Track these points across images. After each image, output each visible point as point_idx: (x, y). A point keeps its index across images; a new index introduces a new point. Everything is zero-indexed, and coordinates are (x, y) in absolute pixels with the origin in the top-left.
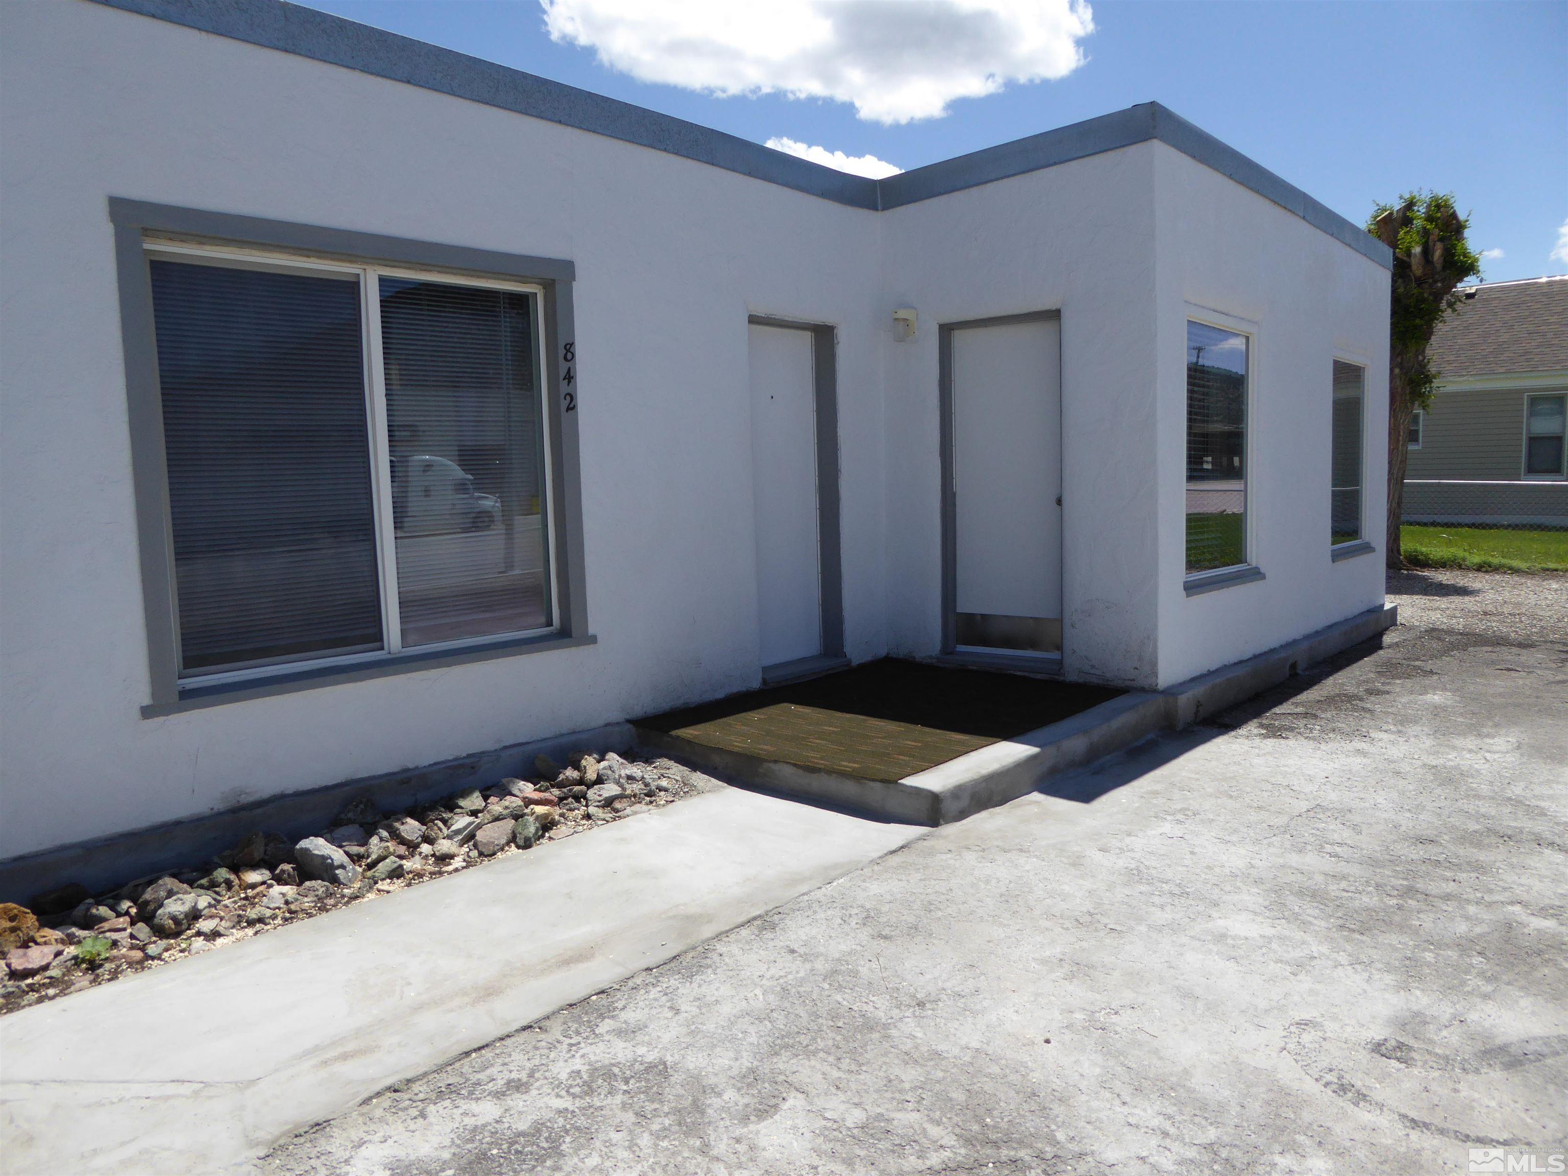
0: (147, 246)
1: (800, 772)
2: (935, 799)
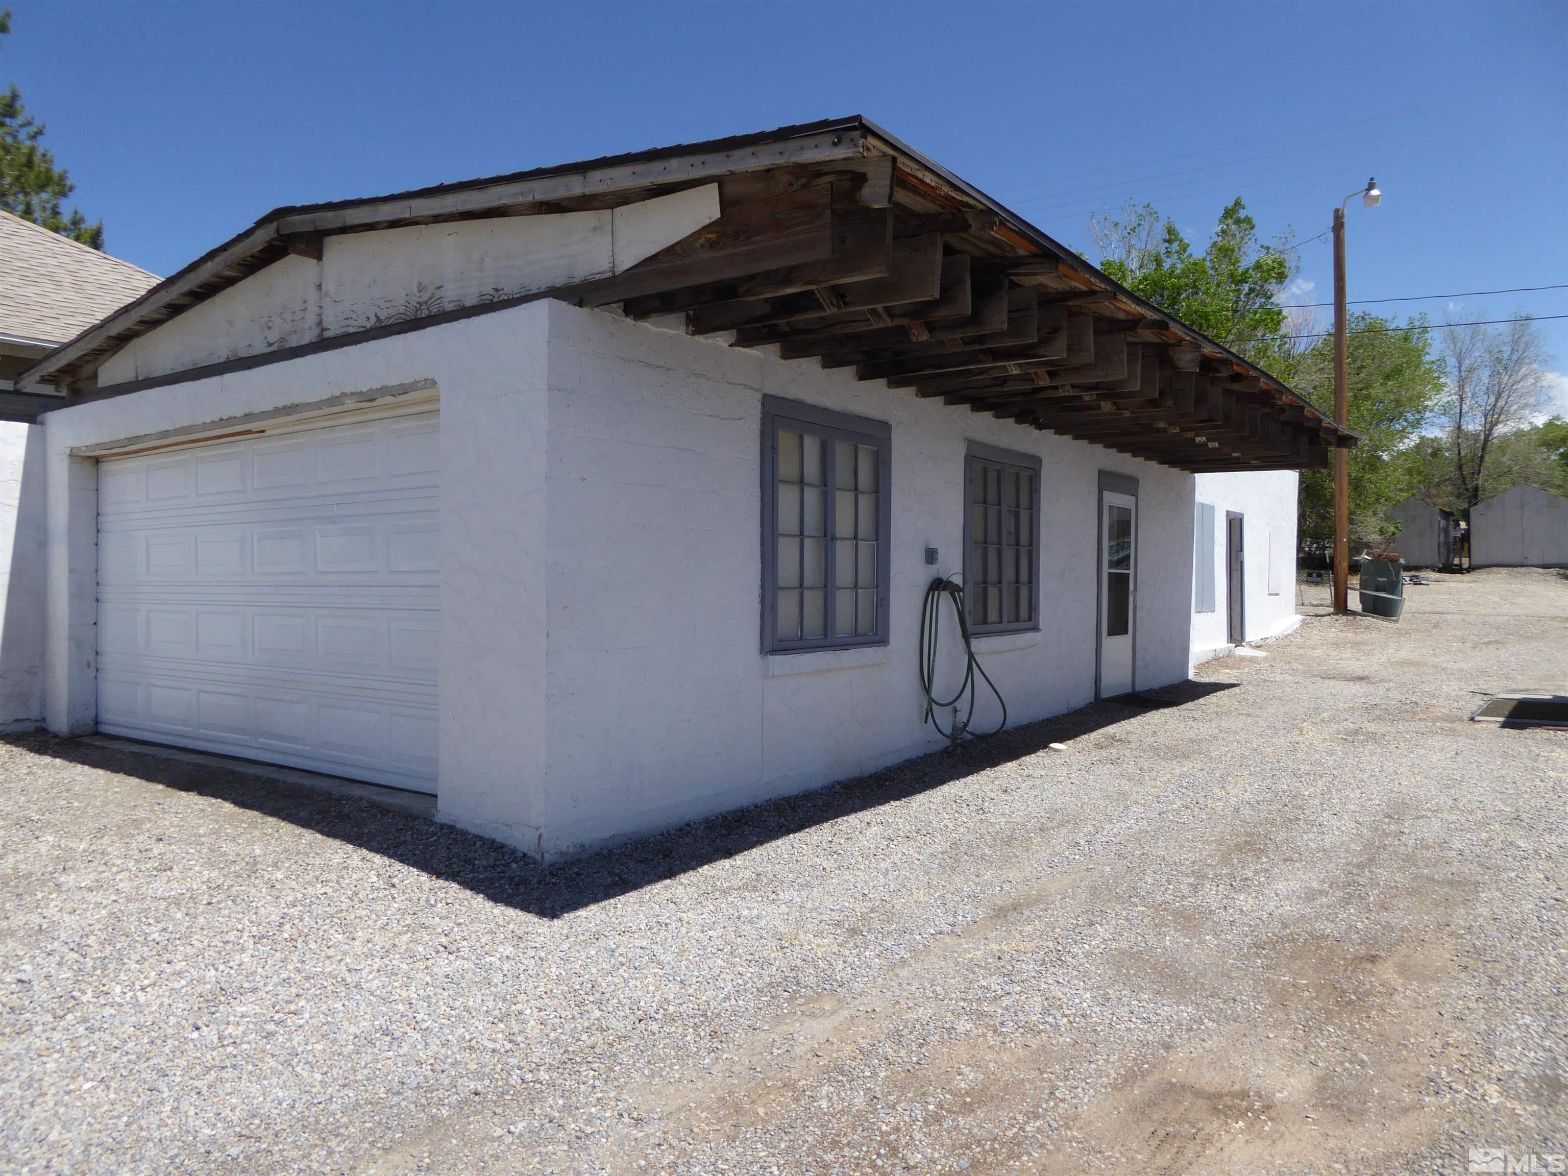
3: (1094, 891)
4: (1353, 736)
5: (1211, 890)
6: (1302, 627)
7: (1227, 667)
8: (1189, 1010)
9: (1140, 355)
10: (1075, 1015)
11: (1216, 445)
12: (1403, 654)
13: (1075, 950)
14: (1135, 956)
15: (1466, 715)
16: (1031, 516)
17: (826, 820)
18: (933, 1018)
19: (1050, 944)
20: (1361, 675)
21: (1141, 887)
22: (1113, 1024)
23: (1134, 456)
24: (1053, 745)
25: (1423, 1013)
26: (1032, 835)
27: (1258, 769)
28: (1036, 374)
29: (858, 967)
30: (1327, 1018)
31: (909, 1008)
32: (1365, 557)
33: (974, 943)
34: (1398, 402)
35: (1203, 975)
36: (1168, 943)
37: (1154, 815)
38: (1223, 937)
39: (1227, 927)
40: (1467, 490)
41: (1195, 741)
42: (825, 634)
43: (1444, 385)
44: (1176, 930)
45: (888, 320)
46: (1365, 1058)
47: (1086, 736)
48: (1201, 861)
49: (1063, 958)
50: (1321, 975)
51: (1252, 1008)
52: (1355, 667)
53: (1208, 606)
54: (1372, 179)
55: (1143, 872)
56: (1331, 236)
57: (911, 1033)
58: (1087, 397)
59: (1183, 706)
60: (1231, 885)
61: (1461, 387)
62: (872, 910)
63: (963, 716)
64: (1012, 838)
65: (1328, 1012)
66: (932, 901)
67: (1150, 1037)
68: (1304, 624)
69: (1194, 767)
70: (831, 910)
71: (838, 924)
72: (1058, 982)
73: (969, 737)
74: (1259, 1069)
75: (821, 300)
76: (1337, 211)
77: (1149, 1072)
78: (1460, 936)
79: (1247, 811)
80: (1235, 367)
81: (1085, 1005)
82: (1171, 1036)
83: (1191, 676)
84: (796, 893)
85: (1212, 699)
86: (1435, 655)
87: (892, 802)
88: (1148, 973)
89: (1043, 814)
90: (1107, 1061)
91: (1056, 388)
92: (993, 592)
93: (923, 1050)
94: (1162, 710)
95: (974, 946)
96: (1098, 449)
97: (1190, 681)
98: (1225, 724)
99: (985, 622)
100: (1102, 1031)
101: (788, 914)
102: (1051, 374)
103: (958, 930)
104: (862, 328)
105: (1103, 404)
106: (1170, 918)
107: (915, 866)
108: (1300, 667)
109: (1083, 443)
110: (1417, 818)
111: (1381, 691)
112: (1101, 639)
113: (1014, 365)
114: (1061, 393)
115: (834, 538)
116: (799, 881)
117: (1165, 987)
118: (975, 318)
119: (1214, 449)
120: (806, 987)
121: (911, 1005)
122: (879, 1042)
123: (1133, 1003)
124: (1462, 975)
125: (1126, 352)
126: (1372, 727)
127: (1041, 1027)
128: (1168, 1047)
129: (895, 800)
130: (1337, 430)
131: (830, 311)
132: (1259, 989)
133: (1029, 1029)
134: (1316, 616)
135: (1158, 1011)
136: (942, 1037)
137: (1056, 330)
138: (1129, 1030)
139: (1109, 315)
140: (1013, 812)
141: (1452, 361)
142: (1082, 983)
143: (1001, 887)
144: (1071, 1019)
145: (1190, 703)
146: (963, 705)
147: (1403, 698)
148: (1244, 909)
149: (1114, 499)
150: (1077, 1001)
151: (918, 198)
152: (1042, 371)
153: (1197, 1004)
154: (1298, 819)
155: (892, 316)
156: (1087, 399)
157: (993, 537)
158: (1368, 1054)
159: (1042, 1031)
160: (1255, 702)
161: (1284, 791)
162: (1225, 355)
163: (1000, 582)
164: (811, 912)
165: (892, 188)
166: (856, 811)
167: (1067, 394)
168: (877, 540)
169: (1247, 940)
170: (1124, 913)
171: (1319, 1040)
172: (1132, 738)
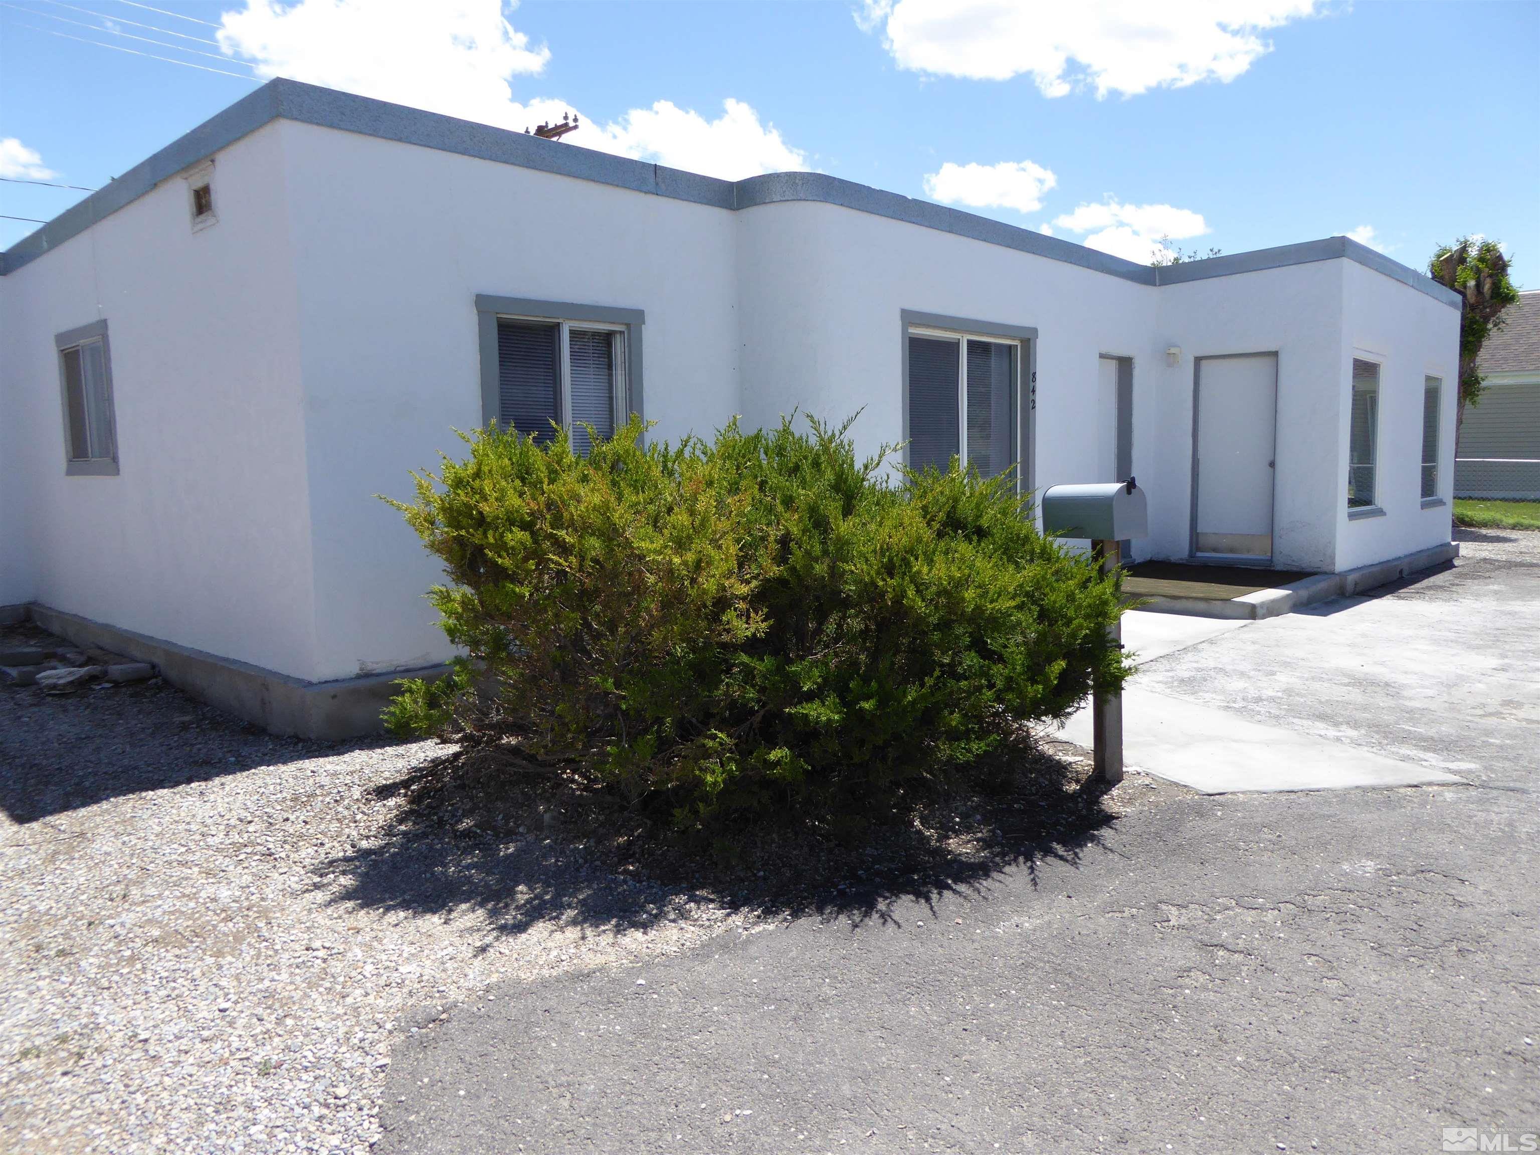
0: (910, 331)
1: (1169, 600)
2: (1253, 607)
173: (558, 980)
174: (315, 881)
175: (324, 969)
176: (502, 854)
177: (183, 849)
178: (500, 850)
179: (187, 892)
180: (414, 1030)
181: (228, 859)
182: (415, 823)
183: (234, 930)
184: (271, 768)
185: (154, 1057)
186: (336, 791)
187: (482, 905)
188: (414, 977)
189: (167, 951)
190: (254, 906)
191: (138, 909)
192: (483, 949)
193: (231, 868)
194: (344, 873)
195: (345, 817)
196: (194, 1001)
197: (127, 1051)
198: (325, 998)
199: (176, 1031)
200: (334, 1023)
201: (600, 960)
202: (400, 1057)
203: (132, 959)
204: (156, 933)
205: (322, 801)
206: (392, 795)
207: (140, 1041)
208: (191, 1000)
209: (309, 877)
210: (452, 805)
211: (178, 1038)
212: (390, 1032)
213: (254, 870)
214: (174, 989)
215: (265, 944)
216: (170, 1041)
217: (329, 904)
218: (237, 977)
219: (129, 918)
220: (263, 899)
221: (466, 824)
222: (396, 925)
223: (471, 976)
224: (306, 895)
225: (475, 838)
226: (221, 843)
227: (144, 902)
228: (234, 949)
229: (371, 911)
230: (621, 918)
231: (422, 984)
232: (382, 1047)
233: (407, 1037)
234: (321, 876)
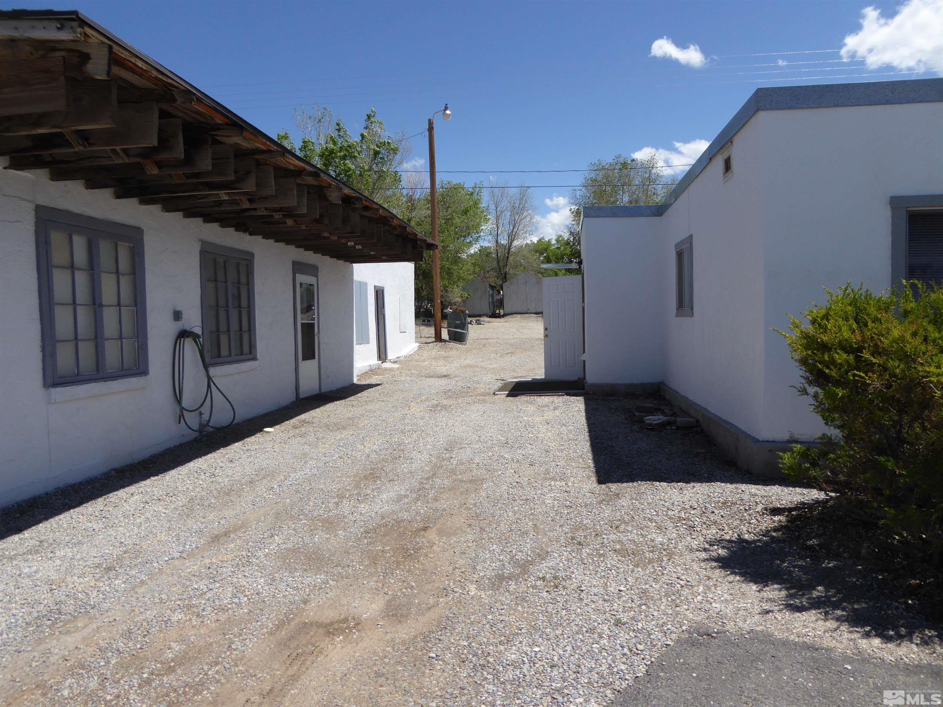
3: (277, 516)
4: (435, 408)
5: (346, 504)
6: (418, 350)
7: (377, 375)
8: (321, 577)
9: (306, 192)
10: (252, 594)
11: (360, 247)
12: (468, 362)
13: (260, 553)
14: (295, 551)
15: (492, 391)
16: (248, 289)
17: (101, 496)
18: (157, 616)
19: (244, 553)
20: (446, 374)
21: (306, 509)
22: (276, 595)
23: (315, 253)
24: (266, 429)
25: (446, 553)
26: (244, 486)
27: (383, 431)
28: (240, 200)
29: (108, 592)
30: (397, 566)
31: (141, 613)
32: (449, 310)
33: (194, 561)
34: (468, 228)
35: (333, 555)
36: (316, 540)
37: (322, 464)
38: (349, 530)
39: (351, 524)
40: (501, 274)
41: (351, 419)
42: (98, 370)
43: (489, 219)
44: (322, 531)
45: (125, 158)
46: (414, 584)
47: (288, 422)
48: (343, 488)
49: (250, 560)
50: (398, 543)
51: (358, 568)
52: (443, 370)
53: (364, 340)
54: (446, 105)
55: (309, 500)
56: (427, 134)
57: (139, 629)
58: (277, 216)
59: (348, 399)
60: (358, 499)
61: (497, 220)
62: (125, 552)
63: (206, 417)
64: (231, 490)
65: (398, 563)
66: (170, 539)
67: (297, 598)
68: (420, 348)
69: (348, 434)
70: (94, 557)
71: (98, 566)
72: (245, 576)
73: (211, 430)
74: (356, 603)
75: (70, 140)
76: (430, 120)
77: (293, 619)
78: (471, 509)
79: (373, 456)
80: (364, 202)
81: (260, 586)
82: (308, 595)
83: (355, 381)
84: (69, 550)
85: (365, 393)
86: (483, 361)
87: (152, 478)
88: (302, 560)
89: (253, 473)
90: (268, 618)
91: (255, 209)
92: (224, 339)
93: (146, 639)
94: (335, 402)
95: (194, 563)
96: (291, 248)
97: (355, 384)
98: (369, 408)
99: (219, 356)
100: (268, 600)
101: (60, 566)
102: (251, 201)
103: (184, 555)
104: (106, 162)
105: (287, 221)
106: (320, 524)
107: (162, 518)
108: (416, 372)
109: (282, 245)
110: (460, 449)
111: (453, 382)
112: (298, 363)
113: (224, 193)
114: (259, 213)
115: (101, 306)
116: (73, 541)
117: (310, 566)
118: (189, 160)
119: (359, 250)
120: (65, 614)
121: (142, 610)
122: (115, 640)
123: (289, 579)
124: (468, 530)
125: (295, 189)
126: (445, 402)
127: (229, 606)
128: (305, 602)
129: (154, 476)
130: (426, 241)
131: (78, 148)
132: (363, 557)
133: (223, 609)
134: (426, 343)
135: (304, 581)
136: (160, 627)
137: (248, 173)
138: (284, 596)
139: (284, 166)
140: (234, 474)
141: (492, 207)
142: (260, 574)
143: (219, 522)
144: (250, 597)
145: (353, 397)
146: (206, 410)
147: (463, 385)
148: (363, 512)
149: (303, 279)
150: (255, 585)
151: (137, 77)
152: (244, 198)
153: (327, 573)
154: (400, 457)
155: (128, 155)
156: (277, 217)
157: (222, 302)
158: (415, 582)
159: (230, 609)
160: (388, 393)
161: (395, 442)
162: (357, 195)
163: (229, 331)
164: (79, 560)
165: (109, 65)
166: (123, 487)
167: (262, 214)
168: (136, 306)
169: (362, 530)
170: (293, 526)
171: (390, 580)
172: (316, 420)
173: (795, 644)
174: (706, 547)
175: (678, 590)
176: (824, 565)
177: (655, 513)
178: (823, 563)
179: (643, 533)
180: (695, 635)
181: (672, 524)
182: (784, 534)
183: (651, 557)
184: (723, 484)
185: (581, 599)
186: (748, 504)
187: (787, 589)
188: (717, 610)
189: (617, 556)
190: (668, 549)
191: (618, 534)
192: (768, 612)
193: (671, 528)
194: (723, 547)
195: (745, 520)
196: (612, 582)
197: (573, 592)
198: (668, 603)
199: (596, 592)
200: (662, 616)
201: (833, 644)
202: (679, 645)
203: (602, 555)
204: (618, 547)
205: (738, 508)
206: (780, 514)
207: (580, 590)
208: (610, 581)
209: (703, 544)
210: (811, 529)
211: (595, 595)
212: (683, 631)
213: (680, 533)
214: (609, 574)
215: (660, 568)
216: (591, 595)
217: (704, 560)
218: (637, 579)
219: (612, 537)
220: (675, 548)
221: (814, 542)
222: (731, 582)
223: (748, 622)
224: (697, 552)
225: (813, 552)
226: (674, 515)
227: (623, 532)
228: (645, 565)
229: (723, 571)
230: (873, 628)
231: (718, 616)
232: (674, 636)
233: (689, 637)
234: (710, 545)
